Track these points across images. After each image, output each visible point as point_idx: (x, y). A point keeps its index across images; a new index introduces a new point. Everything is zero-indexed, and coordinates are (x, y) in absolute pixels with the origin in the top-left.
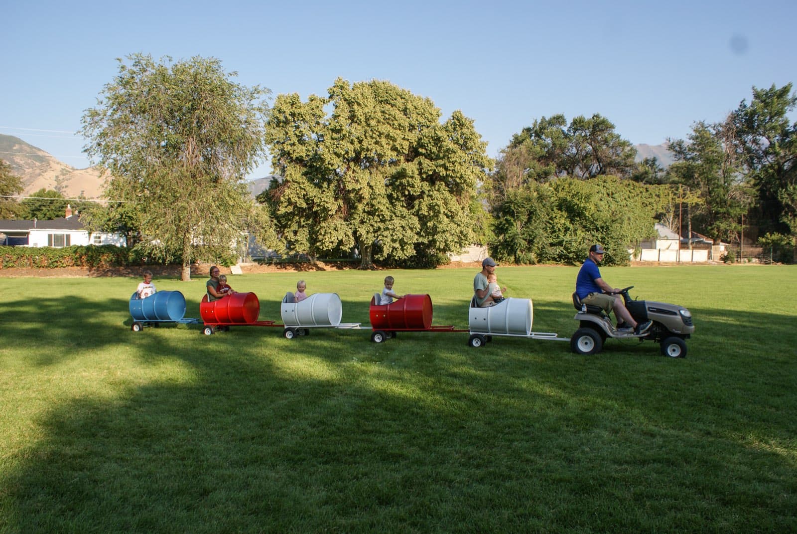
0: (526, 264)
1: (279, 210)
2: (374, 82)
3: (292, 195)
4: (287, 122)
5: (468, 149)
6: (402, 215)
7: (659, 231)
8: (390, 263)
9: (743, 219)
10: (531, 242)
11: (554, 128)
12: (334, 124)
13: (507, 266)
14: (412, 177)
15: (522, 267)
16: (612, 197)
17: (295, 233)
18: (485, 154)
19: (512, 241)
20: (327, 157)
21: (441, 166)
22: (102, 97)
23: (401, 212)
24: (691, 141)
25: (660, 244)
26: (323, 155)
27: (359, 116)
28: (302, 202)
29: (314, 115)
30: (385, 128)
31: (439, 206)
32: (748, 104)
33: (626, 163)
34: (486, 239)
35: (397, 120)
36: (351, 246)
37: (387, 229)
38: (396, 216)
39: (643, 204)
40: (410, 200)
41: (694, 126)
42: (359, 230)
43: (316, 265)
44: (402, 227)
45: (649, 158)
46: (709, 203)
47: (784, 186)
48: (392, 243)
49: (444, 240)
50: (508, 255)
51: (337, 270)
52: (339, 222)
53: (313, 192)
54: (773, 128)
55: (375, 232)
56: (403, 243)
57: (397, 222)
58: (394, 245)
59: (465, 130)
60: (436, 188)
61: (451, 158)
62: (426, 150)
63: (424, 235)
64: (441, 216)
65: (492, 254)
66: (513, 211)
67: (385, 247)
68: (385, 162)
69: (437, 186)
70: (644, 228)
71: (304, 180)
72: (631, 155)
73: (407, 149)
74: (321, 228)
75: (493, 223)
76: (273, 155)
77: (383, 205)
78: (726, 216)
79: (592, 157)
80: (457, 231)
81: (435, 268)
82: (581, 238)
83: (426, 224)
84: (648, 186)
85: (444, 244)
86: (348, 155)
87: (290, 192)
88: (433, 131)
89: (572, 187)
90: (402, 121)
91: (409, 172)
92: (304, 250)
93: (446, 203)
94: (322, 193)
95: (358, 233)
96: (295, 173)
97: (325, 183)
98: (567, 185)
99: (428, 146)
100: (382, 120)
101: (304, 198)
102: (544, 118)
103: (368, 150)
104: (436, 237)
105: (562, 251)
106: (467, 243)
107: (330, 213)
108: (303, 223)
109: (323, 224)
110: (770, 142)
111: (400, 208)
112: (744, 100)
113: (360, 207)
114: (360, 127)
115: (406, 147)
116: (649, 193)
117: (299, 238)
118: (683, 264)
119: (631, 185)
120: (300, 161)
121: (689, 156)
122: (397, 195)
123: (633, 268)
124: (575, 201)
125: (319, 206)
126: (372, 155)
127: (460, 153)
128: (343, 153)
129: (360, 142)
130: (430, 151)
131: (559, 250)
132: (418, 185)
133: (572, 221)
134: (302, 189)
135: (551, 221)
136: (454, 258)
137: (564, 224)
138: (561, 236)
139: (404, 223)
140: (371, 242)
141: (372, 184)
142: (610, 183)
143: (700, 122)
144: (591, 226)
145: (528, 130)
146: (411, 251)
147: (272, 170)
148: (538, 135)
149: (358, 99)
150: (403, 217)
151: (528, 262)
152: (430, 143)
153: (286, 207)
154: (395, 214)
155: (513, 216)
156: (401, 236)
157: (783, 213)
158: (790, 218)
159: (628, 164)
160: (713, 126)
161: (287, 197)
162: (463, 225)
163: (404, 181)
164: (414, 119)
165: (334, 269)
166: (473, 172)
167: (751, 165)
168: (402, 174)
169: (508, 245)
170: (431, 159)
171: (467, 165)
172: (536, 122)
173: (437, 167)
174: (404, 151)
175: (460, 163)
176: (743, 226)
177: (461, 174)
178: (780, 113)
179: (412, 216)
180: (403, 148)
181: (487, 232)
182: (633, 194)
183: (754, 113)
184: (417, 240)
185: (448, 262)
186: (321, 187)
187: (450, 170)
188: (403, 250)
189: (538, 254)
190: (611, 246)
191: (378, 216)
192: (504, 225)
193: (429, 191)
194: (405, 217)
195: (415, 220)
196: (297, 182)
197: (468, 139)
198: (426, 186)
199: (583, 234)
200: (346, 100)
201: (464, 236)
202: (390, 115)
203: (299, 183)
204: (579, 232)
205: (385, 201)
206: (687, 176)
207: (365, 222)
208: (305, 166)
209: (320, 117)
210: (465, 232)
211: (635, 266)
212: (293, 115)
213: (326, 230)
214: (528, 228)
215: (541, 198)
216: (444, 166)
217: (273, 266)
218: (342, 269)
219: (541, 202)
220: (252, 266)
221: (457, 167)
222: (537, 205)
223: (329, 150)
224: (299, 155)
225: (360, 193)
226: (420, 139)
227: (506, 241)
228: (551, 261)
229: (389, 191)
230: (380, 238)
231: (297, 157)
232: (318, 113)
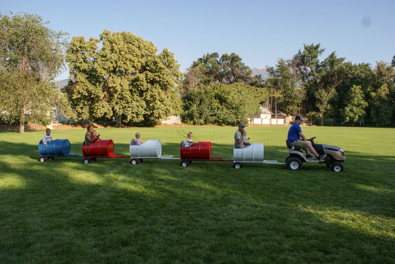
0: (198, 125)
1: (73, 97)
2: (124, 32)
3: (80, 89)
4: (77, 51)
5: (171, 68)
6: (137, 100)
7: (262, 109)
8: (131, 124)
9: (300, 105)
10: (201, 114)
11: (213, 59)
12: (102, 53)
13: (189, 126)
16: (240, 93)
17: (82, 108)
18: (179, 71)
19: (192, 114)
20: (99, 70)
21: (157, 76)
23: (136, 98)
24: (277, 68)
25: (262, 116)
26: (97, 68)
27: (116, 50)
28: (85, 92)
29: (92, 48)
30: (129, 56)
31: (156, 96)
32: (302, 51)
33: (247, 77)
34: (179, 112)
35: (135, 52)
36: (111, 115)
37: (129, 107)
38: (134, 101)
39: (255, 96)
40: (141, 93)
41: (278, 60)
42: (115, 107)
44: (137, 106)
45: (258, 75)
46: (285, 97)
47: (317, 90)
48: (132, 114)
49: (158, 113)
50: (190, 120)
51: (104, 128)
52: (105, 103)
53: (91, 87)
54: (313, 63)
55: (123, 108)
56: (137, 114)
57: (134, 103)
58: (133, 115)
59: (169, 58)
60: (154, 87)
61: (162, 72)
63: (148, 110)
64: (157, 101)
65: (182, 120)
66: (193, 99)
67: (128, 116)
68: (129, 73)
70: (255, 108)
71: (87, 81)
72: (249, 73)
74: (95, 106)
75: (183, 104)
76: (70, 68)
77: (127, 95)
78: (293, 103)
79: (231, 74)
80: (165, 108)
81: (153, 127)
82: (225, 113)
83: (149, 105)
84: (257, 88)
85: (158, 115)
86: (110, 69)
87: (79, 87)
88: (153, 58)
89: (221, 88)
90: (138, 53)
91: (141, 79)
92: (86, 117)
93: (159, 94)
94: (96, 88)
95: (115, 109)
96: (82, 77)
97: (98, 83)
98: (219, 87)
99: (150, 66)
100: (128, 52)
101: (86, 90)
102: (208, 54)
103: (120, 67)
104: (154, 111)
105: (216, 119)
106: (169, 114)
107: (100, 98)
108: (86, 104)
109: (96, 104)
110: (311, 70)
111: (136, 97)
112: (300, 50)
113: (116, 96)
114: (116, 55)
115: (140, 66)
116: (257, 91)
117: (83, 111)
118: (273, 125)
119: (249, 87)
120: (84, 71)
121: (276, 75)
122: (135, 90)
123: (250, 127)
124: (223, 94)
125: (94, 95)
126: (122, 69)
127: (167, 70)
128: (107, 68)
129: (116, 63)
130: (152, 68)
131: (214, 118)
132: (146, 85)
133: (221, 104)
134: (86, 86)
135: (211, 104)
136: (163, 122)
137: (217, 106)
138: (216, 112)
139: (138, 104)
140: (121, 113)
141: (122, 84)
142: (239, 86)
143: (281, 59)
144: (230, 107)
145: (201, 59)
146: (141, 118)
147: (70, 75)
148: (205, 62)
149: (115, 40)
150: (138, 101)
151: (200, 124)
152: (152, 64)
153: (77, 95)
154: (133, 99)
155: (192, 101)
156: (137, 111)
157: (317, 103)
158: (319, 105)
159: (248, 77)
160: (287, 61)
161: (77, 90)
162: (167, 106)
163: (138, 83)
164: (144, 52)
165: (102, 127)
166: (173, 79)
167: (303, 80)
168: (137, 80)
169: (190, 116)
170: (152, 72)
171: (170, 76)
172: (204, 55)
173: (155, 76)
174: (139, 68)
175: (166, 75)
176: (300, 108)
177: (167, 80)
178: (315, 57)
179: (142, 101)
180: (138, 66)
181: (179, 109)
182: (250, 92)
183: (304, 56)
184: (145, 113)
185: (160, 124)
186: (95, 85)
187: (161, 78)
188: (137, 117)
189: (204, 120)
190: (240, 117)
191: (125, 100)
192: (188, 106)
193: (151, 88)
194: (139, 101)
195: (144, 103)
196: (83, 82)
197: (170, 63)
198: (149, 86)
199: (226, 111)
201: (168, 111)
202: (131, 49)
203: (84, 83)
204: (224, 110)
205: (129, 93)
206: (275, 83)
207: (118, 103)
208: (87, 74)
209: (95, 49)
210: (168, 109)
211: (251, 126)
212: (81, 47)
213: (98, 107)
214: (200, 107)
215: (206, 92)
216: (158, 76)
217: (70, 125)
218: (106, 127)
219: (206, 95)
220: (59, 125)
221: (165, 76)
222: (204, 96)
223: (100, 66)
224: (84, 68)
225: (116, 89)
226: (147, 62)
227: (189, 114)
228: (211, 124)
229: (131, 88)
230: (126, 111)
231: (83, 69)
232: (94, 47)
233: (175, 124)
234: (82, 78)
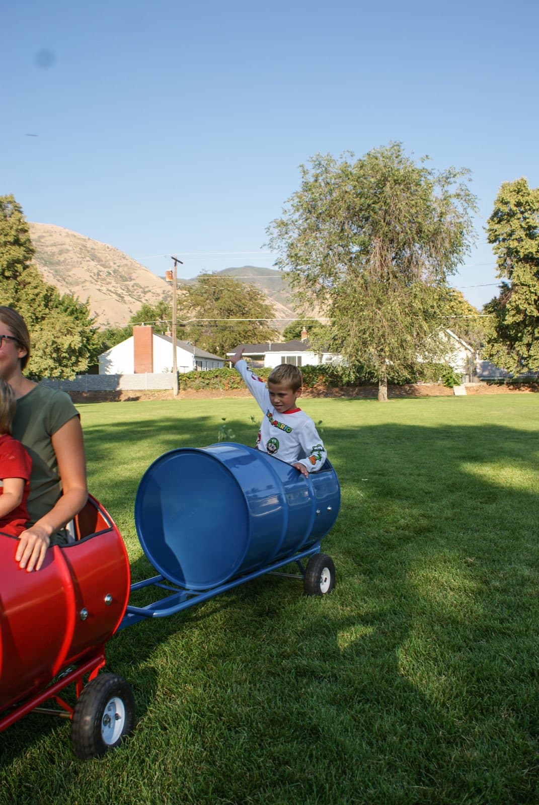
1: (505, 320)
3: (520, 301)
4: (511, 214)
17: (529, 345)
22: (288, 206)
28: (533, 309)
71: (534, 282)
76: (497, 255)
87: (517, 298)
92: (538, 367)
101: (535, 304)
108: (537, 335)
117: (532, 353)
120: (529, 259)
134: (533, 293)
147: (499, 272)
153: (514, 316)
161: (514, 304)
196: (526, 285)
203: (529, 286)
208: (537, 265)
212: (519, 204)
217: (504, 387)
220: (480, 386)
224: (528, 251)
231: (525, 255)
234: (524, 275)
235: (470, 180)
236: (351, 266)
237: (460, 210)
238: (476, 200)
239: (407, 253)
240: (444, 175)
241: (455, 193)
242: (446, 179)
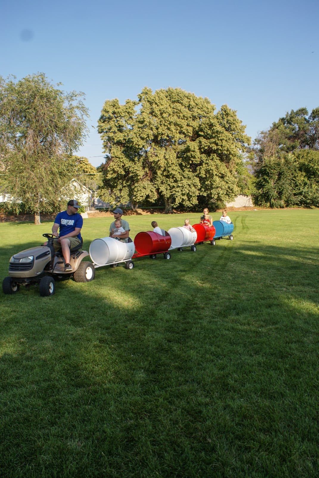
0: (277, 207)
1: (107, 176)
2: (169, 89)
3: (115, 166)
4: (110, 118)
5: (232, 131)
6: (189, 177)
10: (280, 193)
11: (300, 117)
12: (140, 117)
13: (265, 209)
14: (194, 151)
15: (275, 210)
17: (121, 190)
18: (244, 134)
19: (267, 193)
20: (135, 140)
21: (213, 143)
23: (188, 175)
26: (132, 138)
27: (156, 112)
28: (122, 171)
29: (128, 113)
30: (174, 119)
31: (212, 170)
34: (250, 191)
35: (182, 113)
36: (155, 199)
37: (178, 187)
38: (185, 178)
40: (194, 167)
42: (160, 188)
43: (136, 212)
44: (188, 185)
48: (182, 196)
49: (217, 193)
50: (266, 202)
52: (146, 183)
53: (128, 164)
55: (171, 189)
56: (189, 196)
57: (185, 181)
59: (229, 118)
60: (211, 158)
61: (219, 137)
62: (204, 132)
63: (204, 190)
64: (215, 177)
65: (255, 202)
66: (268, 173)
67: (177, 198)
68: (175, 141)
69: (211, 157)
71: (122, 156)
73: (192, 133)
74: (135, 187)
75: (254, 181)
76: (103, 140)
77: (175, 170)
81: (215, 211)
82: (315, 190)
83: (204, 183)
85: (217, 196)
86: (149, 138)
87: (113, 164)
88: (208, 120)
89: (309, 155)
90: (185, 113)
91: (192, 148)
92: (126, 202)
93: (217, 168)
94: (135, 164)
95: (160, 190)
96: (118, 151)
97: (136, 158)
98: (305, 154)
99: (205, 130)
100: (172, 114)
101: (123, 168)
102: (293, 111)
103: (162, 134)
104: (212, 191)
105: (302, 199)
106: (233, 194)
107: (139, 177)
108: (125, 185)
109: (136, 185)
111: (187, 172)
113: (159, 172)
114: (157, 119)
117: (122, 194)
120: (119, 143)
122: (185, 164)
124: (311, 165)
125: (133, 173)
126: (165, 137)
127: (226, 133)
128: (145, 137)
129: (157, 129)
130: (207, 133)
131: (300, 198)
132: (198, 156)
133: (309, 178)
134: (122, 162)
135: (294, 179)
136: (228, 205)
137: (304, 181)
138: (301, 189)
139: (189, 182)
140: (169, 196)
141: (167, 157)
145: (283, 120)
146: (195, 201)
147: (104, 150)
148: (289, 123)
149: (156, 100)
150: (189, 178)
151: (279, 206)
152: (206, 127)
153: (112, 174)
154: (183, 176)
155: (268, 176)
156: (188, 192)
161: (112, 168)
162: (230, 183)
163: (189, 154)
164: (196, 111)
165: (149, 213)
166: (236, 146)
168: (188, 150)
169: (265, 196)
170: (207, 139)
171: (231, 142)
172: (287, 114)
173: (211, 144)
174: (189, 134)
175: (226, 141)
177: (227, 148)
179: (195, 177)
180: (188, 132)
181: (250, 187)
184: (199, 194)
185: (224, 208)
186: (133, 161)
187: (219, 145)
188: (189, 200)
189: (285, 201)
191: (172, 178)
192: (262, 182)
193: (206, 160)
195: (197, 180)
196: (118, 158)
197: (231, 124)
198: (204, 157)
199: (316, 187)
200: (148, 101)
201: (231, 190)
203: (119, 158)
204: (313, 186)
205: (177, 168)
207: (164, 183)
208: (124, 147)
209: (132, 113)
210: (231, 188)
212: (114, 113)
213: (138, 189)
214: (278, 183)
215: (287, 161)
216: (215, 143)
217: (109, 213)
218: (153, 213)
219: (287, 166)
220: (95, 213)
221: (224, 143)
222: (285, 168)
223: (136, 135)
224: (119, 139)
225: (158, 163)
226: (200, 125)
227: (263, 193)
228: (295, 206)
229: (180, 161)
230: (174, 192)
231: (117, 141)
232: (130, 111)
233: (245, 207)
235: (84, 99)
236: (16, 145)
237: (79, 115)
238: (88, 111)
239: (49, 139)
240: (70, 95)
241: (76, 105)
242: (71, 97)
